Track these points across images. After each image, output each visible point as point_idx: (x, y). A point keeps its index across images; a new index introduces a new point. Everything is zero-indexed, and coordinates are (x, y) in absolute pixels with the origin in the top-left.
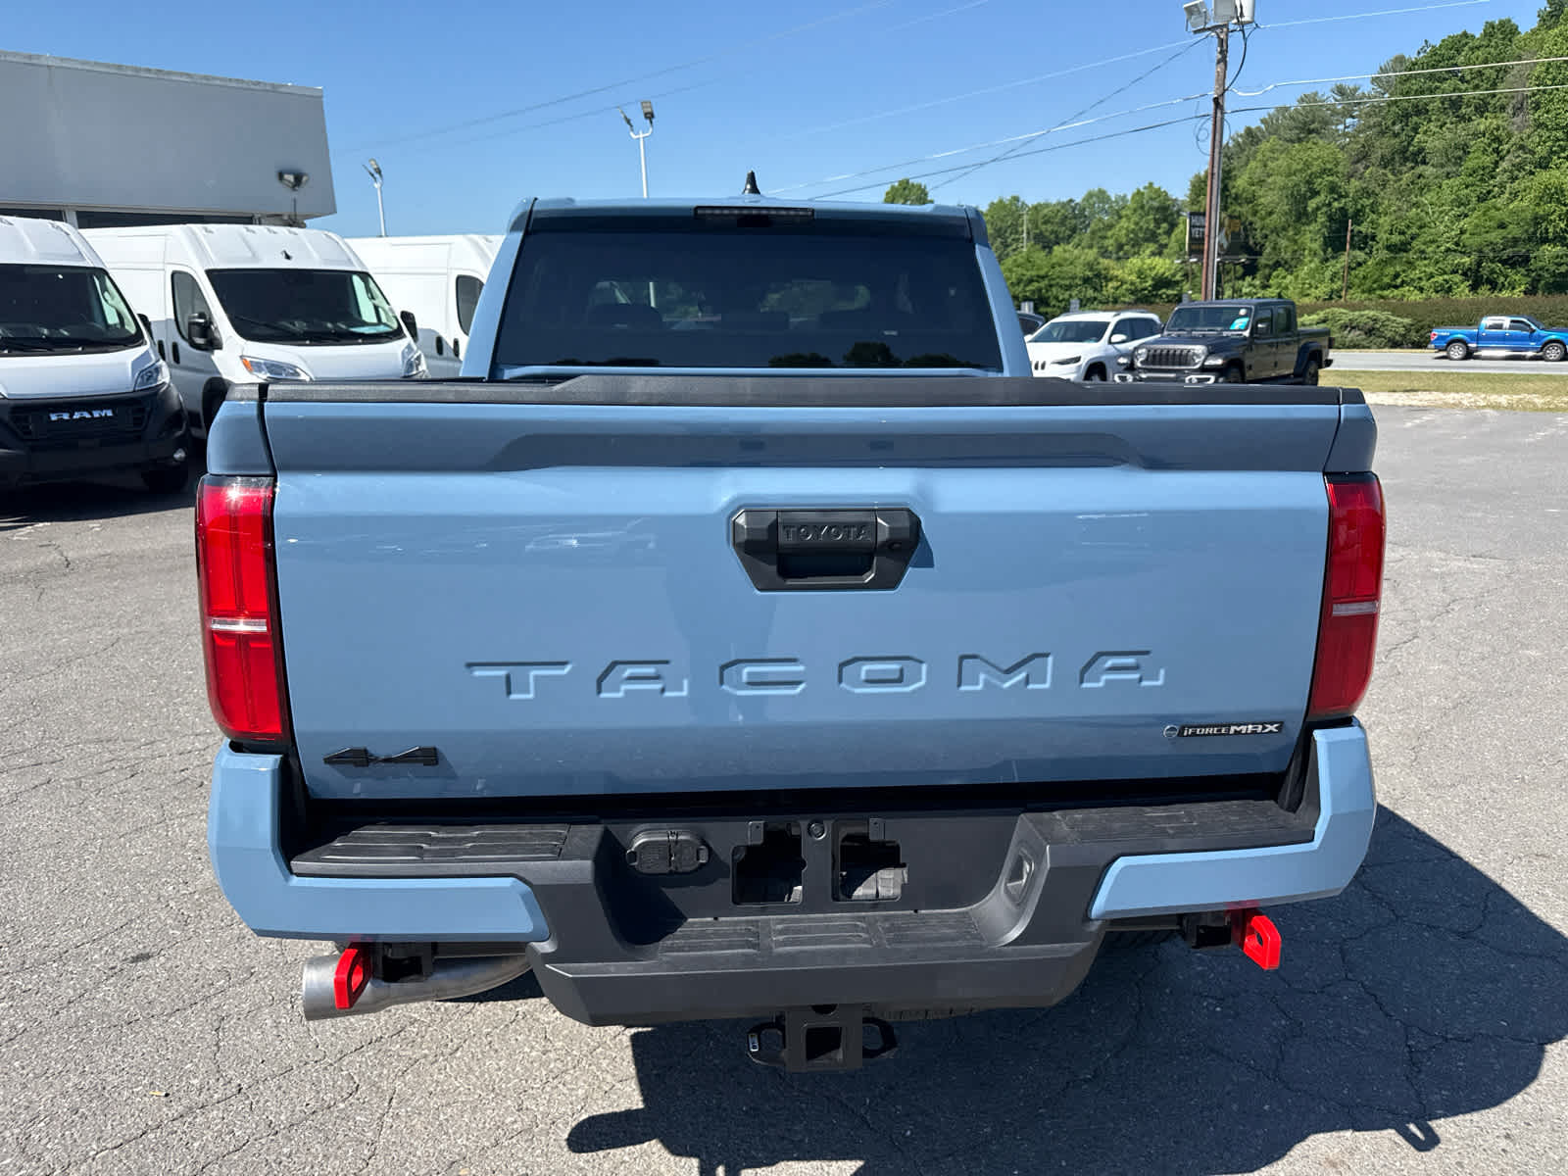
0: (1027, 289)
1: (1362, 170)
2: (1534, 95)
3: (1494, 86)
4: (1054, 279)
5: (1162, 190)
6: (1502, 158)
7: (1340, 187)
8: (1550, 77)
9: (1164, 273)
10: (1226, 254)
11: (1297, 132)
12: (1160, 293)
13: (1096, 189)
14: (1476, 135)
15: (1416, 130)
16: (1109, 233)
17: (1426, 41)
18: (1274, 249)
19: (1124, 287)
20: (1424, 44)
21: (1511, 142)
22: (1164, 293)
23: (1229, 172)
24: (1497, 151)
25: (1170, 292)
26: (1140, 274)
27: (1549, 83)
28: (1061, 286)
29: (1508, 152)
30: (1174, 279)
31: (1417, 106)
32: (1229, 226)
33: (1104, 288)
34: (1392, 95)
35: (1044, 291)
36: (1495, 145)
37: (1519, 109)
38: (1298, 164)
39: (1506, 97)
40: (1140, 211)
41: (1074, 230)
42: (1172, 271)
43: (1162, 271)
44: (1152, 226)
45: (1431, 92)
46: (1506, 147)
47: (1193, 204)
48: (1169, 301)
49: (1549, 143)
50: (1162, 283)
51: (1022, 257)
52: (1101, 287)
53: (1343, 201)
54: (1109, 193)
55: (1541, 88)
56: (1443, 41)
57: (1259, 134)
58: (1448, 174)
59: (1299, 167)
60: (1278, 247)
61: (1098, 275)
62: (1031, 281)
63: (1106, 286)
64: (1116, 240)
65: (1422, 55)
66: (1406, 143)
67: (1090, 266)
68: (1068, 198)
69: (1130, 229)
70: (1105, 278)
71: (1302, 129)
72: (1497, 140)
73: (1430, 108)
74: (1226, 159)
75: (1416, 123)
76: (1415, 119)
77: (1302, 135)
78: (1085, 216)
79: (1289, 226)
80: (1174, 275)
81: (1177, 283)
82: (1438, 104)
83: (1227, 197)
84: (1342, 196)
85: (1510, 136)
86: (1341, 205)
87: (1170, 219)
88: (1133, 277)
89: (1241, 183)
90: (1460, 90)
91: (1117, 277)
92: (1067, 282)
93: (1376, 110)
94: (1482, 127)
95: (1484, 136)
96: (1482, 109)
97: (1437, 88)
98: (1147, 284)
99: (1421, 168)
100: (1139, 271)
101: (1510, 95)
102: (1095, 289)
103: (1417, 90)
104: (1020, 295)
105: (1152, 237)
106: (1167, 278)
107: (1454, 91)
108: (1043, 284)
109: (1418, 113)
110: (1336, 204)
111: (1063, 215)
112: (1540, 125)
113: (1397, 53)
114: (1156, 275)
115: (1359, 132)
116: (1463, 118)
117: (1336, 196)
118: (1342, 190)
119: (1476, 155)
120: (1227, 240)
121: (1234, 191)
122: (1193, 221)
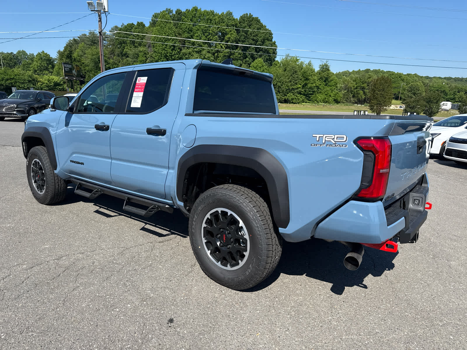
0: (7, 82)
1: (113, 57)
2: (153, 43)
3: (142, 39)
4: (17, 80)
5: (48, 54)
6: (147, 59)
7: (108, 61)
8: (156, 39)
9: (57, 81)
10: (76, 77)
11: (91, 42)
12: (56, 87)
13: (22, 50)
14: (140, 52)
15: (124, 47)
16: (31, 66)
17: (123, 24)
18: (89, 77)
19: (44, 84)
20: (122, 24)
21: (149, 55)
22: (58, 88)
23: (71, 51)
24: (145, 57)
25: (60, 87)
26: (49, 80)
27: (156, 41)
28: (20, 82)
29: (149, 57)
30: (61, 83)
31: (123, 41)
32: (76, 68)
33: (37, 85)
34: (116, 37)
35: (13, 84)
36: (145, 55)
37: (149, 47)
38: (95, 52)
39: (146, 43)
40: (41, 60)
41: (15, 63)
42: (60, 81)
43: (56, 80)
44: (46, 65)
45: (127, 38)
46: (148, 56)
47: (61, 60)
48: (60, 90)
49: (158, 57)
50: (56, 84)
51: (2, 71)
52: (35, 83)
53: (109, 65)
54: (26, 52)
55: (154, 42)
56: (127, 24)
57: (78, 41)
58: (135, 61)
59: (95, 53)
60: (90, 76)
61: (34, 80)
62: (7, 80)
63: (37, 84)
64: (34, 68)
65: (122, 27)
66: (122, 51)
67: (30, 76)
68: (11, 52)
69: (38, 65)
70: (37, 81)
71: (92, 42)
72: (145, 54)
73: (127, 42)
74: (70, 47)
75: (124, 46)
76: (123, 44)
77: (92, 44)
78: (19, 59)
79: (92, 70)
80: (60, 82)
81: (62, 84)
82: (129, 41)
83: (72, 59)
84: (109, 64)
85: (148, 53)
86: (109, 66)
87: (52, 63)
88: (46, 82)
89: (75, 55)
90: (134, 39)
91: (41, 81)
92: (22, 81)
93: (112, 40)
94: (141, 50)
95: (142, 52)
96: (140, 44)
97: (128, 37)
98: (52, 84)
99: (128, 58)
100: (48, 80)
101: (146, 42)
102: (33, 85)
103: (123, 37)
104: (4, 84)
105: (47, 69)
106: (58, 83)
107: (132, 39)
108: (13, 81)
109: (124, 43)
110: (107, 66)
111: (10, 58)
112: (155, 52)
113: (115, 25)
114: (55, 81)
115: (108, 46)
116: (136, 47)
117: (107, 63)
118: (108, 62)
119: (141, 57)
120: (76, 73)
121: (73, 57)
122: (65, 65)
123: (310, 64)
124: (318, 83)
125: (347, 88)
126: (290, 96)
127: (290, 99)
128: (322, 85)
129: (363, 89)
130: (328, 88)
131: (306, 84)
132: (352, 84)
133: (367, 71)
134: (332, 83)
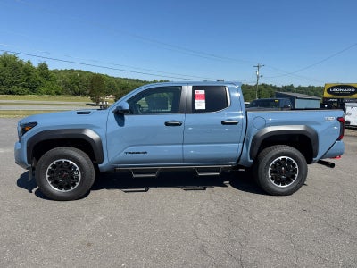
123: (29, 62)
124: (40, 78)
125: (64, 83)
126: (14, 88)
127: (15, 90)
128: (44, 80)
129: (77, 84)
130: (49, 83)
131: (28, 79)
132: (68, 80)
133: (72, 70)
134: (51, 79)
